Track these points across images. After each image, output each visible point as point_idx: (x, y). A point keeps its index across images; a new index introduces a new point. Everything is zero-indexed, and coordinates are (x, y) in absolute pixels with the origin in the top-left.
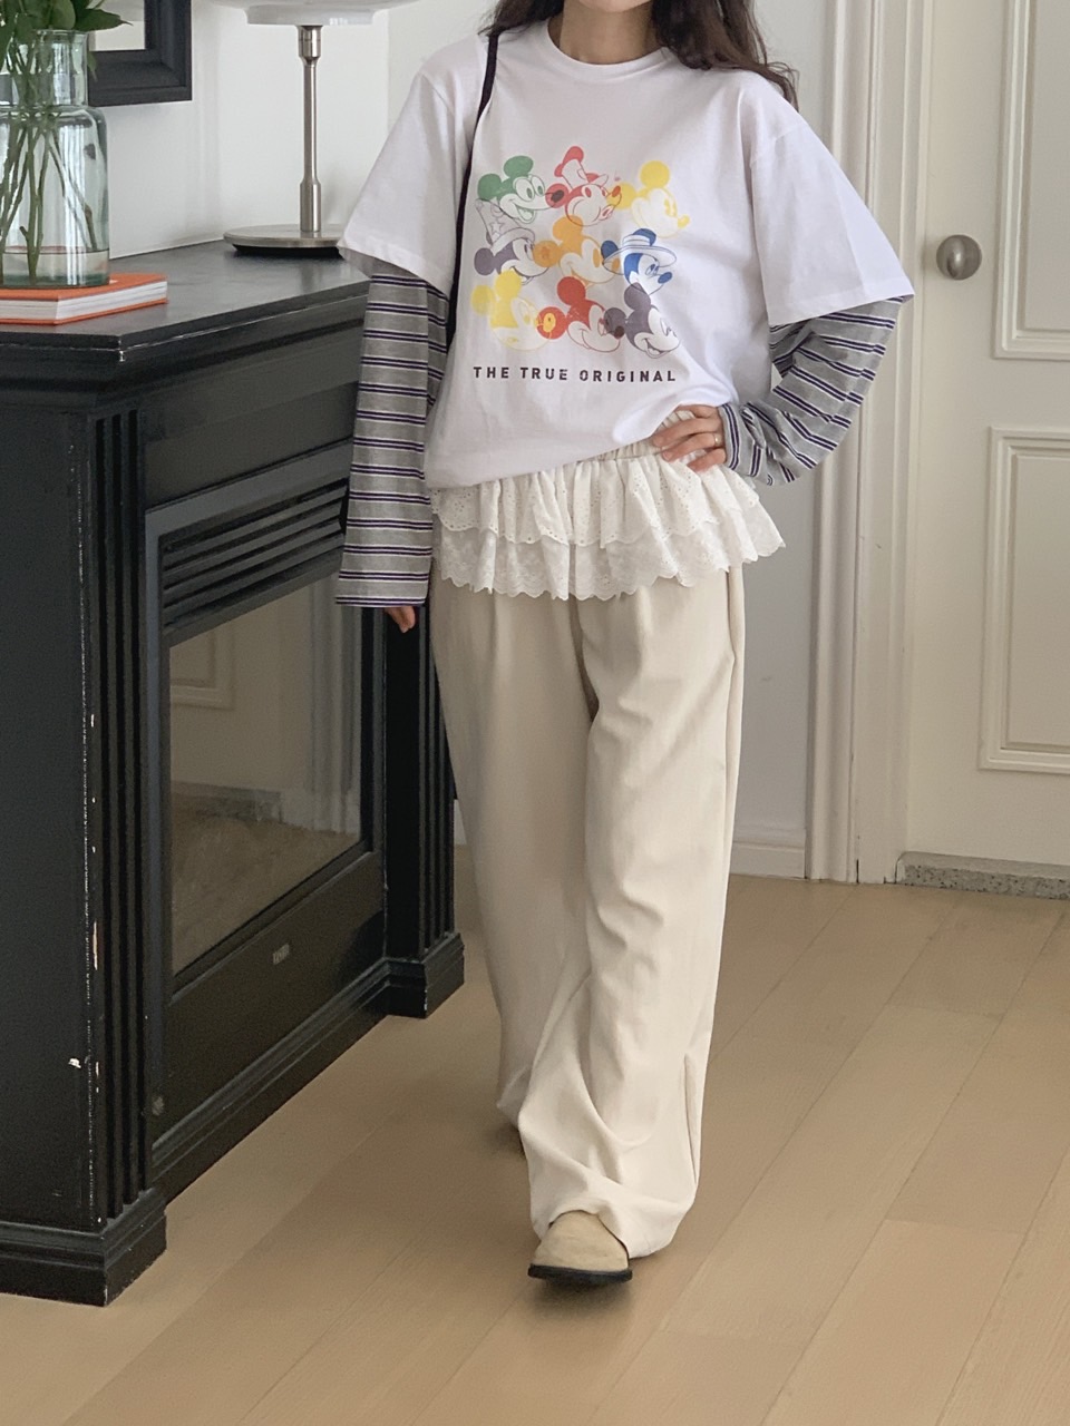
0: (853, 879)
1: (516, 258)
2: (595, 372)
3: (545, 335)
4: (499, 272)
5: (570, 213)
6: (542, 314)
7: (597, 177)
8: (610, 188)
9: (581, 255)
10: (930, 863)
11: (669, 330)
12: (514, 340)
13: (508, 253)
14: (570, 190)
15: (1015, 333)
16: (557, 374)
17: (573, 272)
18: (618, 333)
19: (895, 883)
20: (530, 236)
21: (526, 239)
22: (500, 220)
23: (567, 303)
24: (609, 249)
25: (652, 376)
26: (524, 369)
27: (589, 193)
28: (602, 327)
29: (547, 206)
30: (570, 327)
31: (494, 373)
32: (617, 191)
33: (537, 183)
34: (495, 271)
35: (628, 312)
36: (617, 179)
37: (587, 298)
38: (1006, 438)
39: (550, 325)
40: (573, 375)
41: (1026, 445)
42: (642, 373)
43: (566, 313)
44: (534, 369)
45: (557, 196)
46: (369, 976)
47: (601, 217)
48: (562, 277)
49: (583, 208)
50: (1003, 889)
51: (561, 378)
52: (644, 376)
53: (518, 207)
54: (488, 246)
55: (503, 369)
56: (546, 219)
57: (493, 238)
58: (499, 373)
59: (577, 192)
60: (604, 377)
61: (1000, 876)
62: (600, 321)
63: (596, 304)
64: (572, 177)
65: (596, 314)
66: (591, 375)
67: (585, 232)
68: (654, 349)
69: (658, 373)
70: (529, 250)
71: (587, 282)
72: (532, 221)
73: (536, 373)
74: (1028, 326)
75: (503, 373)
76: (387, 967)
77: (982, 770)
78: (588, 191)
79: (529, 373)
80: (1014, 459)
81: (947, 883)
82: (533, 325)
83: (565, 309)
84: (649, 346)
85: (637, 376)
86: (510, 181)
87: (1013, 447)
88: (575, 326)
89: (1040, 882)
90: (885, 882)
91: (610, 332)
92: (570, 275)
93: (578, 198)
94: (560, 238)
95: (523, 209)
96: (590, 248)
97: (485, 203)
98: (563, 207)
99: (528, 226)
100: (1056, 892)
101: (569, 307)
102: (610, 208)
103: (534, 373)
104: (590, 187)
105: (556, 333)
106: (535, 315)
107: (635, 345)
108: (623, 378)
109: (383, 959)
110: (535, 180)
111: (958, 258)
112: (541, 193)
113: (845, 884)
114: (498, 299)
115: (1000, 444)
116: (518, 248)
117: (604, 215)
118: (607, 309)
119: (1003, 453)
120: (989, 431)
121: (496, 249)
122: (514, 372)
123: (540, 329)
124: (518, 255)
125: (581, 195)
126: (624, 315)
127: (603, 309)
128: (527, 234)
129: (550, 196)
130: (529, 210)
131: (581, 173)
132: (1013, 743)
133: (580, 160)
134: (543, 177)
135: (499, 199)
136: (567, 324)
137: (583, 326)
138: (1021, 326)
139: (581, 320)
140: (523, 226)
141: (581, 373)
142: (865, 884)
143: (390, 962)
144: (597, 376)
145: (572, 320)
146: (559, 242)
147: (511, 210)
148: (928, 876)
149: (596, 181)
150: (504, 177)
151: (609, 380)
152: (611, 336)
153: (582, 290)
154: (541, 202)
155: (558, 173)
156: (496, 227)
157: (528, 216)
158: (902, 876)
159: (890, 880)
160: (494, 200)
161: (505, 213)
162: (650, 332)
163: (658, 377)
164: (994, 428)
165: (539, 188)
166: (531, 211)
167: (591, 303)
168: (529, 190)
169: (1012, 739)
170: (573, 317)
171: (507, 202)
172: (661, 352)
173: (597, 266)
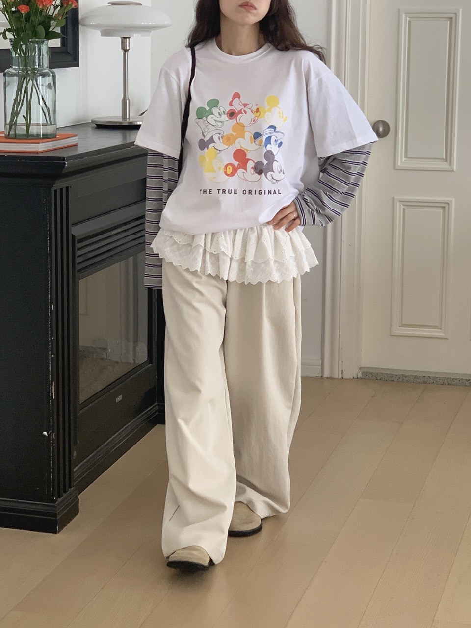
0: (340, 377)
1: (214, 142)
2: (249, 191)
3: (228, 175)
4: (208, 149)
5: (238, 122)
6: (226, 166)
7: (247, 105)
8: (254, 109)
9: (245, 139)
10: (371, 371)
11: (281, 171)
12: (214, 178)
13: (212, 140)
14: (237, 112)
15: (404, 159)
16: (233, 192)
17: (241, 147)
18: (260, 173)
19: (358, 378)
20: (222, 132)
21: (220, 134)
22: (208, 127)
23: (237, 161)
24: (257, 136)
25: (272, 192)
26: (219, 190)
27: (246, 112)
28: (252, 170)
29: (228, 119)
30: (238, 171)
31: (206, 192)
32: (258, 110)
33: (222, 110)
34: (206, 149)
35: (265, 162)
36: (257, 105)
37: (247, 158)
38: (400, 201)
39: (229, 171)
40: (240, 192)
41: (408, 204)
42: (269, 191)
43: (236, 166)
44: (223, 190)
45: (232, 115)
46: (151, 409)
47: (252, 122)
48: (236, 149)
49: (244, 119)
50: (400, 380)
51: (235, 194)
52: (270, 192)
53: (216, 121)
54: (203, 138)
55: (210, 190)
56: (229, 125)
57: (205, 134)
58: (208, 192)
59: (240, 112)
60: (253, 192)
61: (400, 375)
62: (252, 168)
63: (251, 160)
64: (237, 106)
65: (250, 165)
66: (247, 192)
67: (246, 129)
68: (274, 179)
69: (275, 191)
70: (220, 138)
71: (247, 150)
72: (222, 126)
73: (224, 191)
74: (409, 156)
75: (210, 192)
76: (157, 407)
77: (391, 335)
78: (244, 111)
79: (221, 191)
80: (404, 209)
81: (379, 378)
82: (222, 171)
83: (236, 163)
84: (273, 178)
85: (267, 192)
86: (210, 110)
87: (403, 205)
88: (240, 171)
89: (415, 377)
90: (353, 378)
91: (256, 173)
92: (240, 148)
93: (241, 115)
94: (235, 132)
95: (218, 121)
96: (248, 136)
97: (200, 120)
98: (235, 119)
99: (220, 128)
100: (422, 381)
101: (238, 163)
102: (256, 118)
103: (223, 192)
104: (245, 109)
105: (232, 174)
106: (223, 167)
107: (266, 177)
108: (261, 193)
109: (156, 404)
110: (221, 108)
111: (381, 129)
112: (225, 114)
113: (337, 379)
114: (207, 160)
115: (398, 203)
116: (216, 138)
117: (254, 121)
118: (256, 162)
119: (399, 207)
120: (394, 198)
121: (206, 139)
122: (214, 192)
123: (225, 173)
124: (215, 141)
125: (242, 113)
126: (264, 164)
127: (254, 162)
128: (220, 132)
129: (228, 115)
130: (220, 122)
131: (241, 103)
132: (404, 325)
133: (239, 98)
134: (224, 107)
135: (206, 118)
136: (237, 170)
137: (244, 171)
138: (406, 156)
139: (243, 168)
140: (218, 128)
141: (243, 191)
142: (345, 379)
143: (158, 405)
144: (250, 192)
145: (239, 168)
146: (234, 134)
147: (213, 123)
148: (371, 376)
149: (248, 106)
150: (207, 108)
151: (255, 194)
152: (256, 175)
153: (245, 154)
154: (225, 117)
155: (231, 104)
156: (206, 130)
157: (220, 124)
158: (360, 375)
159: (355, 377)
160: (204, 118)
161: (210, 124)
162: (274, 172)
163: (275, 192)
164: (396, 197)
165: (224, 112)
166: (221, 122)
167: (249, 160)
168: (219, 113)
169: (404, 323)
170: (239, 167)
171: (210, 118)
172: (277, 180)
173: (252, 143)
